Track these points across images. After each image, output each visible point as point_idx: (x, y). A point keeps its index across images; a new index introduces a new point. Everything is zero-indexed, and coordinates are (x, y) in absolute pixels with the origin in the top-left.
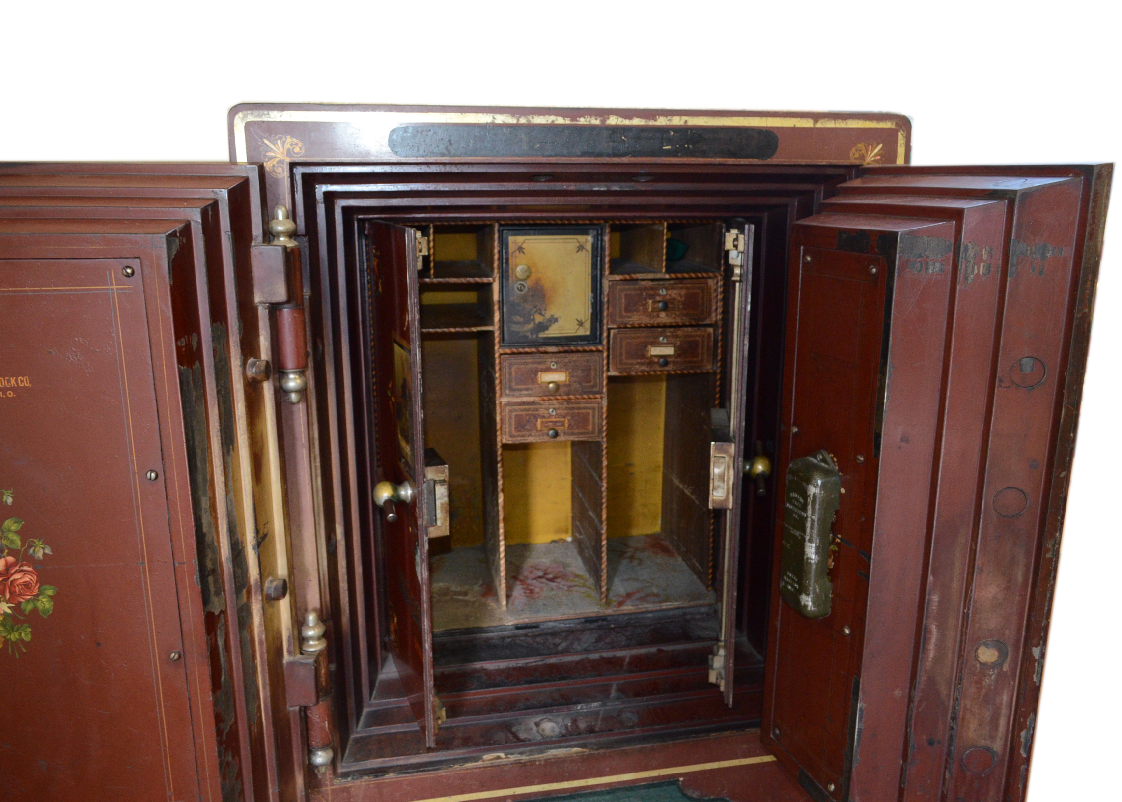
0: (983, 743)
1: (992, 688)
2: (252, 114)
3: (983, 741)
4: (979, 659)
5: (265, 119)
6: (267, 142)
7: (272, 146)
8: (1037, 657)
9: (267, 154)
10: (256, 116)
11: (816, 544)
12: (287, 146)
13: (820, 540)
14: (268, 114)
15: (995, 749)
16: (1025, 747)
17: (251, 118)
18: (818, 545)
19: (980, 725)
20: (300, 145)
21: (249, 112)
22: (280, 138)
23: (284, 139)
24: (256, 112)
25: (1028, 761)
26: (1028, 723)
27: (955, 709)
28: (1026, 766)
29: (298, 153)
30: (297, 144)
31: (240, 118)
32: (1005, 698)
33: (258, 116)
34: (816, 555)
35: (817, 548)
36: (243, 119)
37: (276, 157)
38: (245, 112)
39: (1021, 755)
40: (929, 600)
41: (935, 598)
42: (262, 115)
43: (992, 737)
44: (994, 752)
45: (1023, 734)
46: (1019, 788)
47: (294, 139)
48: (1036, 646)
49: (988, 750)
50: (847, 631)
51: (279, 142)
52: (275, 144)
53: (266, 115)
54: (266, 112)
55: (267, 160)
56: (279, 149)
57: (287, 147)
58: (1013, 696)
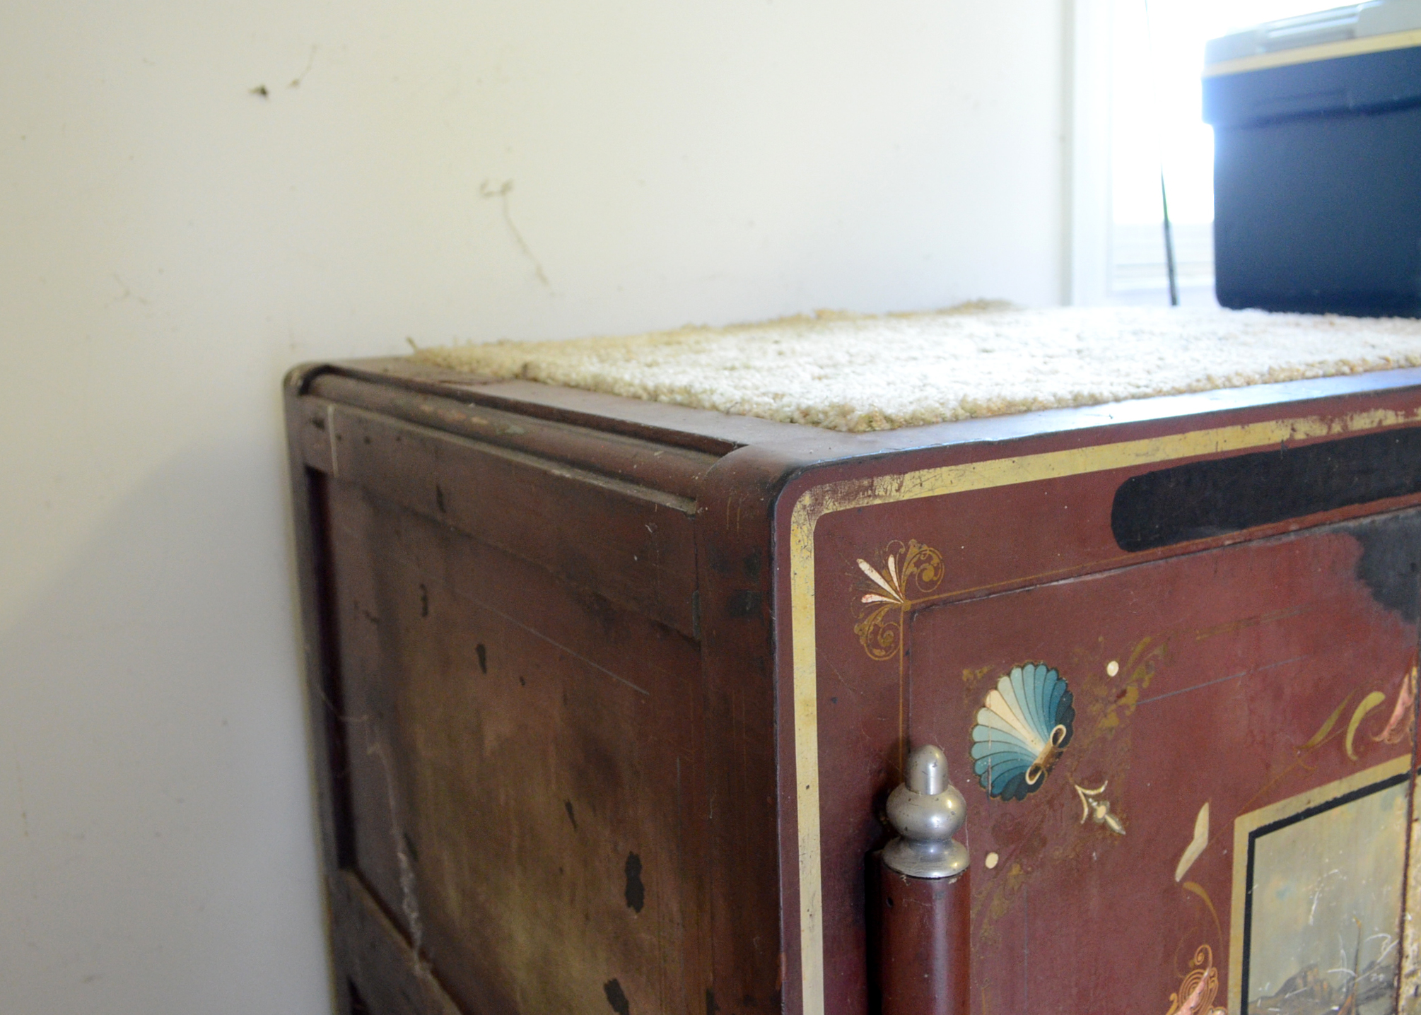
2: (834, 492)
5: (864, 502)
6: (864, 566)
7: (875, 576)
9: (864, 600)
10: (843, 498)
12: (910, 569)
14: (871, 486)
17: (830, 507)
20: (936, 561)
21: (827, 487)
22: (893, 551)
23: (903, 550)
24: (844, 487)
29: (932, 583)
30: (930, 559)
31: (804, 507)
33: (848, 496)
36: (811, 513)
37: (881, 604)
38: (818, 489)
42: (858, 493)
47: (925, 547)
51: (891, 562)
52: (881, 568)
53: (866, 489)
54: (866, 483)
55: (861, 616)
56: (889, 580)
57: (908, 573)
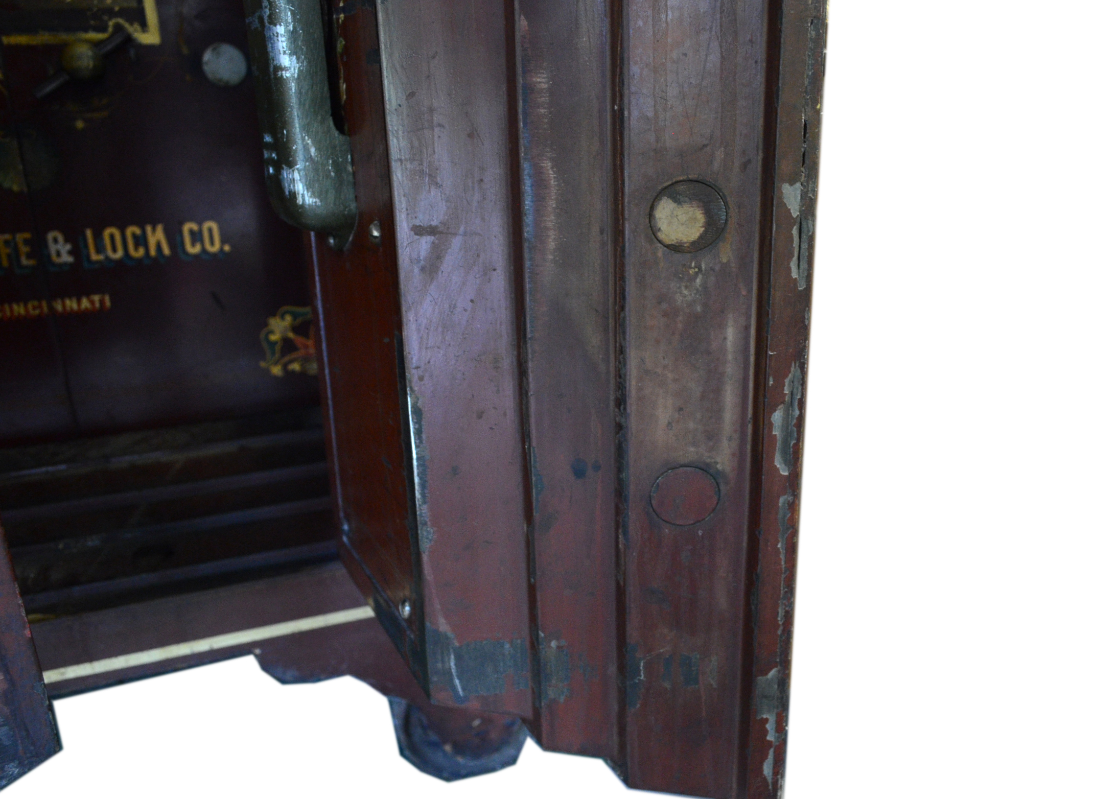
0: (691, 453)
1: (699, 309)
3: (692, 449)
4: (661, 236)
8: (795, 214)
11: (286, 26)
13: (293, 13)
15: (719, 467)
16: (784, 453)
18: (291, 28)
19: (681, 409)
25: (794, 483)
26: (786, 391)
27: (620, 377)
28: (790, 498)
32: (731, 334)
34: (290, 55)
35: (293, 36)
39: (777, 470)
40: (529, 89)
41: (541, 80)
43: (712, 436)
44: (718, 472)
45: (777, 417)
46: (777, 551)
48: (792, 183)
49: (705, 469)
50: (376, 233)
58: (747, 328)
